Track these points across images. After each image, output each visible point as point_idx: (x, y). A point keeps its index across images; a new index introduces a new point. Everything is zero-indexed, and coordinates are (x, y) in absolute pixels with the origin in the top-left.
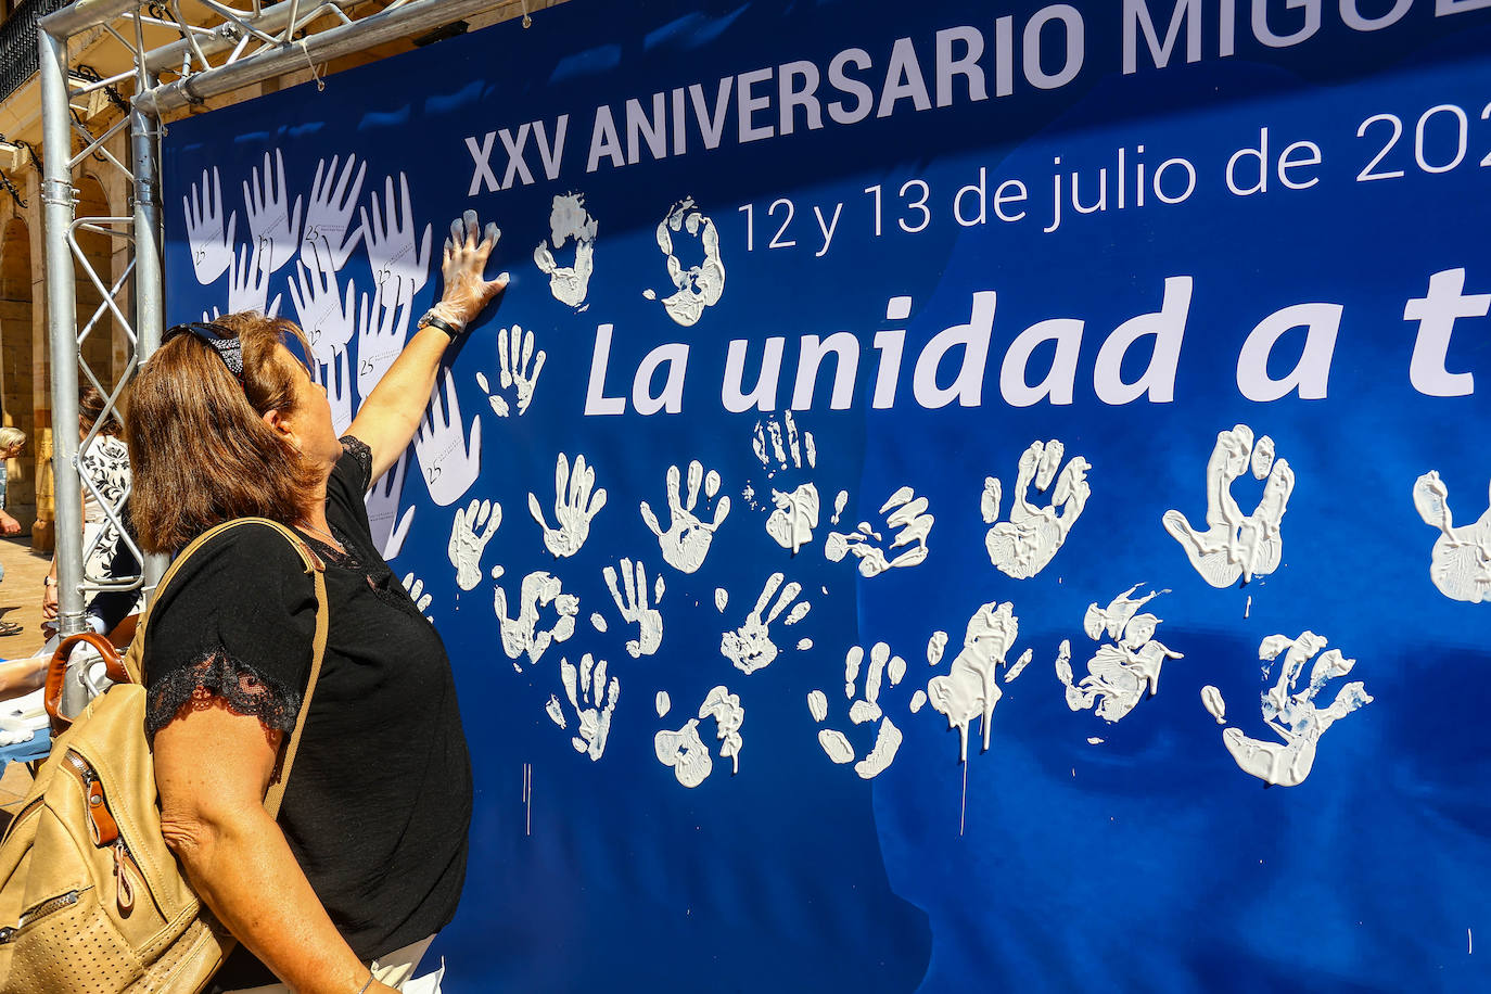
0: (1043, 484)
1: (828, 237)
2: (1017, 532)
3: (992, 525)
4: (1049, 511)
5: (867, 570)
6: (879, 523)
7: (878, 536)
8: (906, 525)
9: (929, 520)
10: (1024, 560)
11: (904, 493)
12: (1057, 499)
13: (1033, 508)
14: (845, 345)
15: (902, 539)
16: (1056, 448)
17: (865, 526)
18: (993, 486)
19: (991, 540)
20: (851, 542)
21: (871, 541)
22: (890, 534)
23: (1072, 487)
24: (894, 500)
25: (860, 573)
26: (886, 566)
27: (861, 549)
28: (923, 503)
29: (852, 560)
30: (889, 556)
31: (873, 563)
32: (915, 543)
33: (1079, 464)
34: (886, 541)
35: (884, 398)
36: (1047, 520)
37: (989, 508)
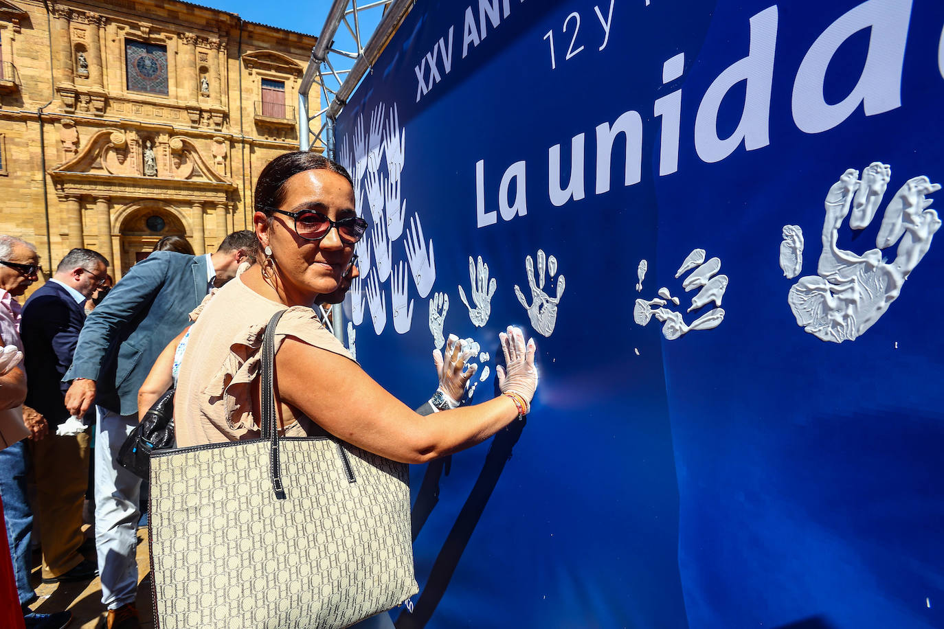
0: (861, 222)
1: (607, 29)
2: (828, 286)
3: (795, 280)
4: (874, 257)
5: (669, 334)
6: (677, 288)
7: (676, 300)
8: (701, 287)
9: (724, 281)
10: (840, 320)
11: (696, 256)
12: (881, 240)
13: (849, 256)
14: (630, 122)
15: (698, 302)
16: (880, 174)
17: (665, 291)
18: (793, 236)
19: (794, 298)
20: (655, 307)
21: (671, 306)
22: (687, 297)
23: (907, 218)
24: (688, 263)
25: (663, 336)
26: (686, 329)
27: (663, 314)
28: (716, 263)
29: (656, 324)
30: (688, 319)
31: (675, 326)
32: (711, 305)
33: (918, 188)
34: (684, 304)
35: (669, 164)
36: (869, 267)
37: (790, 262)
